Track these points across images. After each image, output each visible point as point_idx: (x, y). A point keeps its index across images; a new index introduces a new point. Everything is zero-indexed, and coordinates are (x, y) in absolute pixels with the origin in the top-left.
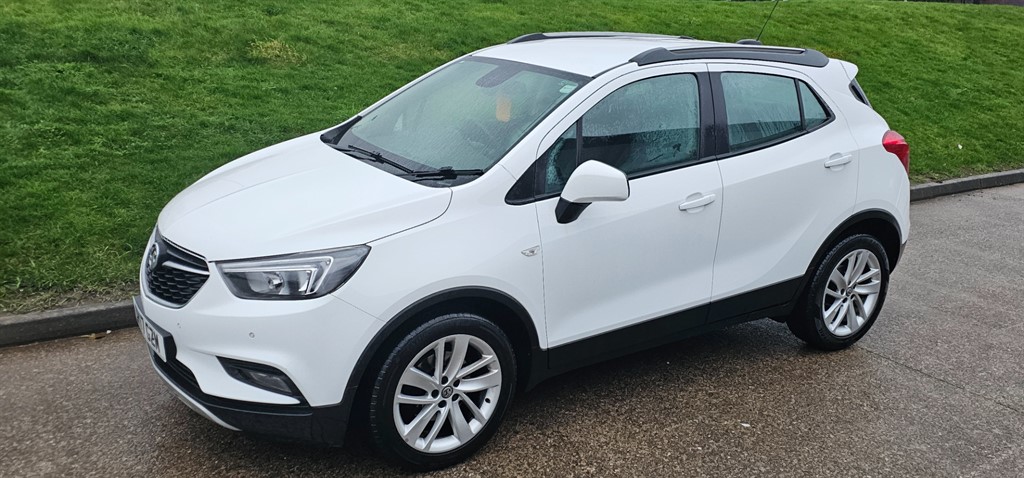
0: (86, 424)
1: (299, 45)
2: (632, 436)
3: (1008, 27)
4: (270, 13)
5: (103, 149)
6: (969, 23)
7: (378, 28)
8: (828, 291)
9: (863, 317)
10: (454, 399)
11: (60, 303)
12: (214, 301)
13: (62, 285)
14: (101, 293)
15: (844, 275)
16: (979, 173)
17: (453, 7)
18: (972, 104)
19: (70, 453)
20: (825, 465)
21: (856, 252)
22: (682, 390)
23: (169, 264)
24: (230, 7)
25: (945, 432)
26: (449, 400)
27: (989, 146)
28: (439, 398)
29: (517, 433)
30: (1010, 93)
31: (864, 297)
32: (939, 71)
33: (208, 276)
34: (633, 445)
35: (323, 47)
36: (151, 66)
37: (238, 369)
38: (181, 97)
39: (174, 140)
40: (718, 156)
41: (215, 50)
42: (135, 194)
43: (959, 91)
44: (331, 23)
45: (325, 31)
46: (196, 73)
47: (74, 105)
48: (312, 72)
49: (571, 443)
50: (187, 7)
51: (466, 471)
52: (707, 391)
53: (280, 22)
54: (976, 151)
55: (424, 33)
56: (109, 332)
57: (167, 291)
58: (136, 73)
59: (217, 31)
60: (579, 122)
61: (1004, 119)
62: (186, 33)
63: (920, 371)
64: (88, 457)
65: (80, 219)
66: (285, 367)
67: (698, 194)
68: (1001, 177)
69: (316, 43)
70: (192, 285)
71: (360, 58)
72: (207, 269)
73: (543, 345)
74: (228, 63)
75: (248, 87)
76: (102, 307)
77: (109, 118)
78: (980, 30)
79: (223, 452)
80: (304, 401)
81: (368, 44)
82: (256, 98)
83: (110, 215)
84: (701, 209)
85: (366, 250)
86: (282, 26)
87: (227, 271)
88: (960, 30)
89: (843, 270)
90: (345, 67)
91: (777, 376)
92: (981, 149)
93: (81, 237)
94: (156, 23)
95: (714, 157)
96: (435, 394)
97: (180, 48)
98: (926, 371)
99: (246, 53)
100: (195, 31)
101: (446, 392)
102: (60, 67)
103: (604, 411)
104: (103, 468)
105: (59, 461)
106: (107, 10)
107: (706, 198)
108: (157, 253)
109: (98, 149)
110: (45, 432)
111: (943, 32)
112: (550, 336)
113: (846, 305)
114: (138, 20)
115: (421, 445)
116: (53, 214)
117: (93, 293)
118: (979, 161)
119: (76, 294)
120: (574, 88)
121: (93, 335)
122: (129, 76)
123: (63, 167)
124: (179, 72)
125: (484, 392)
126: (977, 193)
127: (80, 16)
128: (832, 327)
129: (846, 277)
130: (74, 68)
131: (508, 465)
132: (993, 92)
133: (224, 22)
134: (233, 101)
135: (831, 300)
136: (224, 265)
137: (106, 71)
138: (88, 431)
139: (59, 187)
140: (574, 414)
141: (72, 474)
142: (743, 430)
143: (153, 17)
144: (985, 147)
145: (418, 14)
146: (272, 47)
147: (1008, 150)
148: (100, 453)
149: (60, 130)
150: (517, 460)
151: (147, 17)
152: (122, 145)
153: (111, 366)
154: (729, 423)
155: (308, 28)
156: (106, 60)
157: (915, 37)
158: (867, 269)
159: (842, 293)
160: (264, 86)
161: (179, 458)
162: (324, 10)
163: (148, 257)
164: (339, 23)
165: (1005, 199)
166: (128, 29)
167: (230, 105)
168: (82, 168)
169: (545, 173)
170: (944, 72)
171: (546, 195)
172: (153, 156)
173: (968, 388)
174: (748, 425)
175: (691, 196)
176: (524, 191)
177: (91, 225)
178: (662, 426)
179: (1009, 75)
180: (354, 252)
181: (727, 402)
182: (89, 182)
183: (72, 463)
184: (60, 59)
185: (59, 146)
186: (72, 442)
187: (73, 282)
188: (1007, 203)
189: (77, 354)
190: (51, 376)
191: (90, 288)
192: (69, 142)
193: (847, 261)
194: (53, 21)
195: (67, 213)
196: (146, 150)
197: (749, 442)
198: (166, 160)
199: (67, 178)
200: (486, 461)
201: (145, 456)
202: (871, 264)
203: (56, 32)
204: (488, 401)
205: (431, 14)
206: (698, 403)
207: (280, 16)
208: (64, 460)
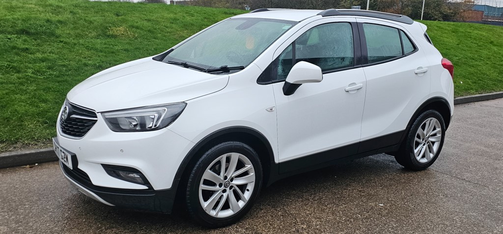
0: (26, 208)
1: (133, 29)
2: (323, 210)
3: (476, 32)
4: (118, 15)
5: (32, 75)
6: (457, 29)
7: (173, 23)
8: (416, 139)
9: (433, 154)
10: (230, 189)
11: (10, 149)
12: (100, 133)
13: (11, 141)
14: (32, 145)
15: (424, 130)
16: (472, 94)
17: (210, 15)
18: (464, 64)
19: (17, 222)
20: (426, 223)
21: (430, 119)
22: (345, 189)
23: (74, 116)
24: (97, 12)
25: (484, 207)
26: (228, 189)
27: (475, 83)
28: (223, 188)
29: (262, 209)
30: (481, 59)
31: (433, 143)
32: (447, 49)
33: (97, 120)
34: (324, 215)
35: (146, 31)
36: (57, 37)
37: (113, 170)
38: (73, 52)
39: (70, 72)
40: (363, 65)
41: (90, 31)
42: (50, 97)
43: (457, 58)
44: (149, 20)
45: (146, 23)
46: (81, 41)
47: (17, 54)
48: (141, 42)
49: (291, 214)
50: (75, 11)
51: (237, 228)
52: (358, 190)
53: (124, 19)
54: (469, 85)
55: (196, 26)
56: (36, 164)
57: (73, 131)
58: (49, 41)
59: (91, 22)
60: (293, 43)
61: (480, 71)
62: (75, 23)
63: (464, 179)
64: (27, 224)
65: (21, 108)
66: (141, 168)
67: (354, 84)
68: (483, 96)
69: (142, 29)
70: (87, 126)
71: (165, 36)
72: (96, 117)
73: (277, 161)
74: (97, 37)
75: (108, 48)
76: (33, 151)
77: (35, 61)
78: (463, 32)
79: (103, 220)
80: (150, 187)
81: (169, 30)
82: (113, 53)
83: (37, 106)
84: (356, 92)
85: (184, 105)
86: (124, 21)
87: (107, 117)
88: (453, 32)
89: (423, 128)
90: (157, 40)
91: (393, 182)
92: (471, 84)
93: (21, 117)
94: (60, 18)
95: (361, 65)
96: (220, 185)
97: (72, 29)
98: (467, 180)
99: (106, 32)
100: (80, 22)
101: (226, 184)
102: (9, 36)
103: (306, 199)
104: (36, 229)
105: (11, 226)
106: (33, 11)
107: (358, 85)
108: (67, 111)
109: (30, 75)
110: (3, 212)
111: (445, 33)
112: (280, 156)
113: (425, 147)
114: (50, 16)
115: (213, 213)
116: (6, 105)
117: (27, 145)
118: (471, 89)
119: (19, 145)
120: (290, 27)
121: (28, 166)
122: (45, 42)
123: (11, 83)
124: (71, 40)
125: (246, 185)
126: (472, 104)
127: (20, 14)
128: (418, 158)
129: (425, 132)
130: (16, 37)
131: (259, 225)
132: (473, 59)
133: (95, 18)
134: (100, 54)
135: (418, 144)
136: (106, 114)
137: (33, 39)
138: (27, 211)
139: (9, 93)
140: (291, 200)
141: (19, 232)
142: (380, 207)
143: (58, 15)
144: (473, 83)
145: (193, 18)
146: (120, 30)
147: (484, 84)
148: (34, 222)
149: (9, 66)
150: (264, 222)
151: (54, 15)
152: (43, 73)
153: (39, 180)
154: (373, 204)
155: (137, 22)
156: (33, 34)
157: (433, 35)
158: (435, 129)
159: (423, 140)
160: (116, 48)
161: (78, 224)
162: (145, 15)
163: (62, 115)
164: (153, 20)
165: (487, 106)
166: (45, 20)
167: (99, 56)
168: (21, 84)
169: (277, 69)
170: (449, 49)
171: (277, 80)
172: (59, 79)
173: (490, 187)
174: (383, 205)
175: (351, 84)
176: (266, 78)
177: (27, 112)
178: (338, 206)
179: (479, 52)
180: (178, 106)
181: (369, 195)
182: (25, 90)
183: (18, 227)
184: (9, 33)
185: (9, 73)
186: (18, 216)
187: (17, 139)
188: (488, 108)
189: (20, 175)
190: (5, 185)
191: (26, 142)
192: (14, 71)
193: (425, 124)
194: (6, 15)
195: (13, 105)
196: (55, 76)
197: (384, 213)
198: (66, 81)
199: (13, 88)
200: (247, 223)
201: (60, 223)
202: (436, 126)
203: (8, 20)
204: (248, 190)
205: (200, 18)
206: (355, 195)
207: (123, 17)
208: (14, 225)
